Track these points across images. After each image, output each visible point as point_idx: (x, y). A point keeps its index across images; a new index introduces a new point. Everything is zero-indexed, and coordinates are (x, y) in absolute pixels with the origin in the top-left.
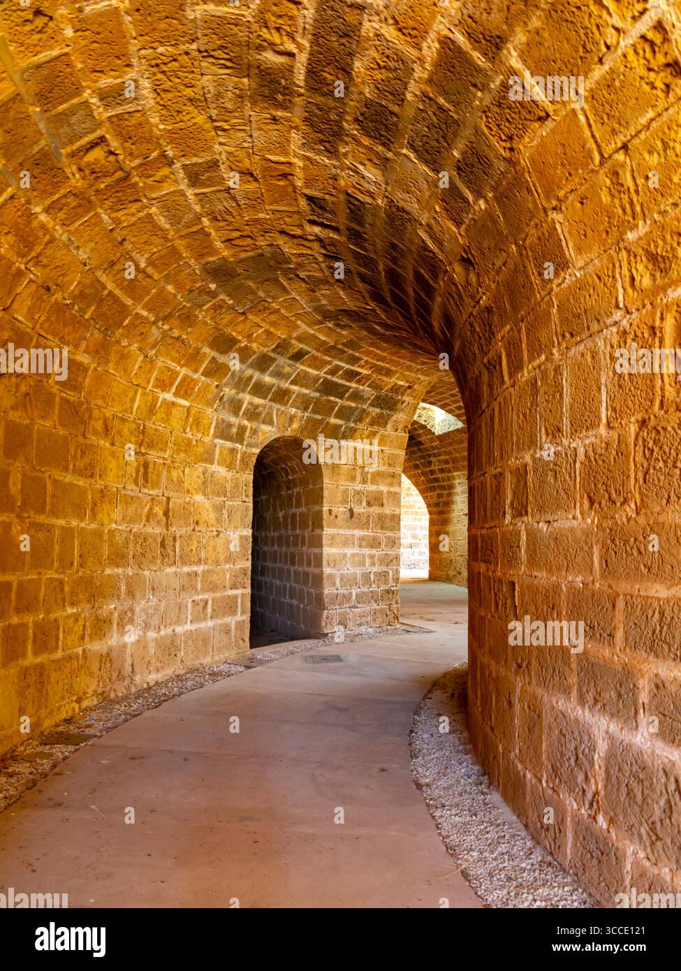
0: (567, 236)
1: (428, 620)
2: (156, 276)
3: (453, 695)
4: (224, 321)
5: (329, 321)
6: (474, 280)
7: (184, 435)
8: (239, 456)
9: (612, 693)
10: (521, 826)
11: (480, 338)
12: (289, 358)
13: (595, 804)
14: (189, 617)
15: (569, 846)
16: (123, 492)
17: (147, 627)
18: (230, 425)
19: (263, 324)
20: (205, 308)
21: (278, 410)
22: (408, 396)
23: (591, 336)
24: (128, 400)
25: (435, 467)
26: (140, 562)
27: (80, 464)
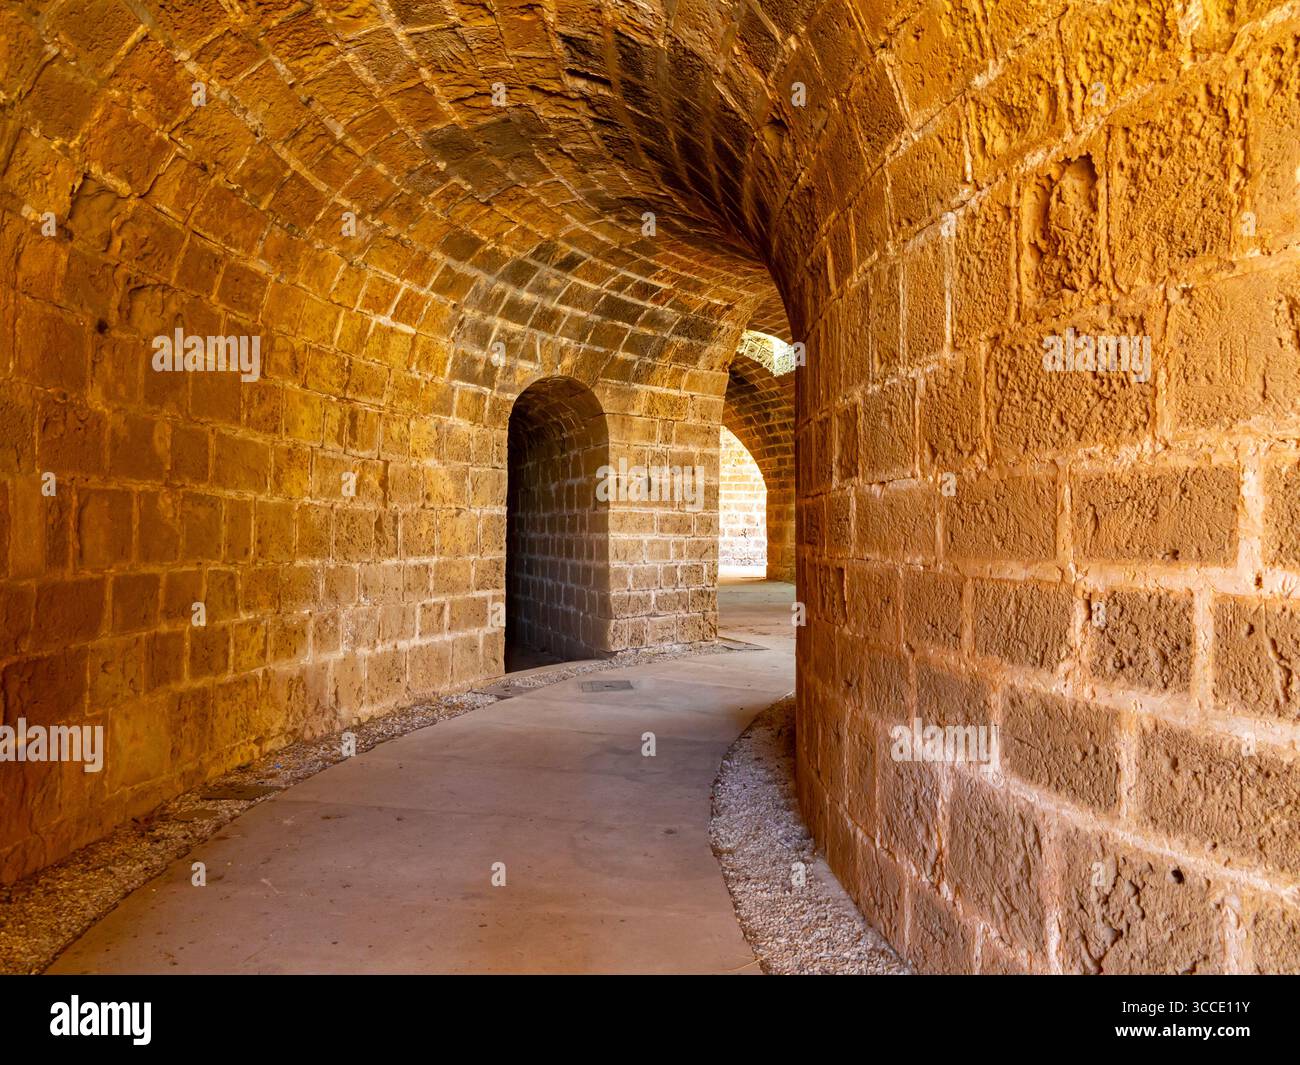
0: (901, 85)
1: (760, 633)
2: (360, 151)
3: (780, 733)
4: (461, 215)
5: (610, 214)
6: (789, 150)
7: (408, 374)
8: (487, 404)
9: (959, 714)
10: (851, 905)
11: (801, 231)
12: (555, 267)
13: (938, 868)
14: (418, 627)
15: (908, 927)
16: (321, 453)
17: (356, 640)
18: (474, 361)
19: (517, 219)
20: (432, 195)
21: (543, 340)
22: (727, 319)
23: (933, 222)
24: (325, 325)
25: (774, 422)
26: (346, 547)
27: (257, 413)
